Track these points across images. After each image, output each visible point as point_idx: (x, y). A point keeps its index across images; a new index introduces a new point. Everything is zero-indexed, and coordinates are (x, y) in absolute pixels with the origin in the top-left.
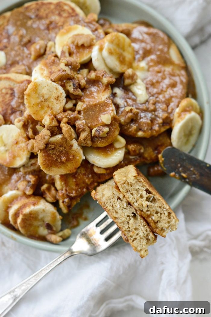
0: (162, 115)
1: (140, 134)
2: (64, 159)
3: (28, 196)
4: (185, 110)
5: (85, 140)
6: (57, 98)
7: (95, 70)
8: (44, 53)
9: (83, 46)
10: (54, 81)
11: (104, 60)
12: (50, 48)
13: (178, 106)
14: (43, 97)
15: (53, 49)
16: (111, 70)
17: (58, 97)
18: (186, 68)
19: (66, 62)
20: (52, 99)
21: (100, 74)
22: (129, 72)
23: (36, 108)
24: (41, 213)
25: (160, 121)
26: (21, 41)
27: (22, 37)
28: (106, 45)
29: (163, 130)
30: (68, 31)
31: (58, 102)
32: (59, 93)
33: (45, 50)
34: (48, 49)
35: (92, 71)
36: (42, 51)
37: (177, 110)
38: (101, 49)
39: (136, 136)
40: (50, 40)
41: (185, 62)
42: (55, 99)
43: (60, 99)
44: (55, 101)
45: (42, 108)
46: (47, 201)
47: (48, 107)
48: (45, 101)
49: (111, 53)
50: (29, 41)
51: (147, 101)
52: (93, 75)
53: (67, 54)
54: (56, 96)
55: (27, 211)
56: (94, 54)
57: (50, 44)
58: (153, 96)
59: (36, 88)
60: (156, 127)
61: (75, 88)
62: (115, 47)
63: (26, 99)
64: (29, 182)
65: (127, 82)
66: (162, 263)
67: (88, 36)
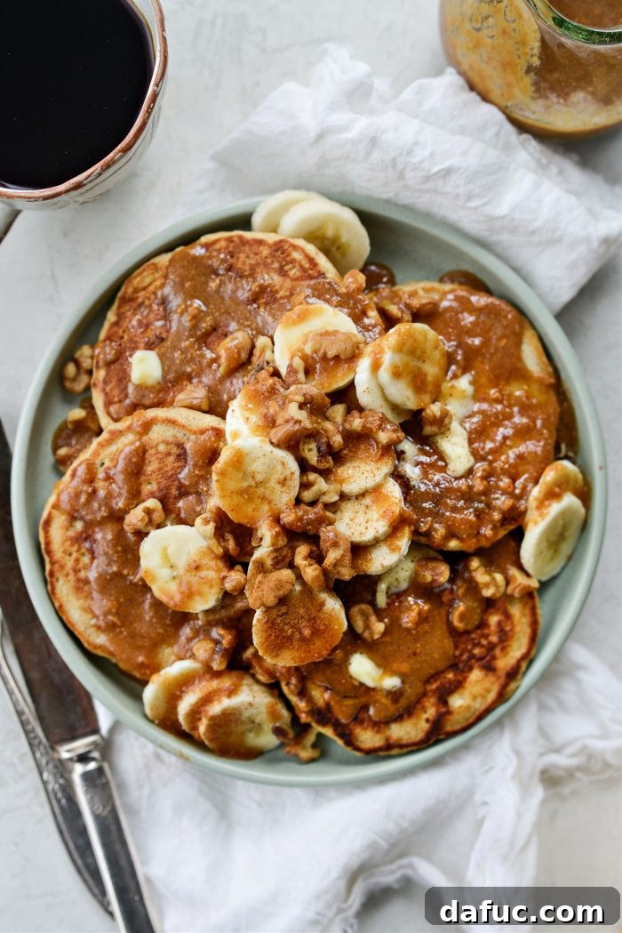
0: (502, 502)
1: (453, 544)
2: (307, 632)
3: (217, 675)
4: (552, 494)
5: (335, 565)
6: (283, 482)
7: (361, 410)
8: (249, 361)
9: (337, 358)
10: (278, 446)
11: (381, 389)
12: (263, 351)
13: (536, 482)
14: (253, 477)
15: (268, 355)
16: (395, 408)
17: (285, 479)
18: (558, 387)
19: (301, 399)
20: (273, 483)
21: (373, 422)
22: (435, 409)
23: (236, 500)
24: (246, 709)
25: (497, 516)
26: (195, 327)
27: (197, 318)
28: (388, 358)
29: (502, 533)
30: (302, 317)
31: (284, 489)
32: (287, 473)
33: (251, 354)
34: (257, 352)
35: (356, 413)
36: (244, 356)
37: (536, 492)
38: (376, 366)
39: (445, 549)
40: (260, 332)
41: (556, 373)
42: (279, 483)
43: (289, 483)
44: (278, 487)
45: (250, 499)
46: (258, 682)
47: (263, 498)
48: (257, 487)
49: (397, 374)
50: (214, 329)
51: (470, 472)
52: (357, 423)
53: (301, 376)
54: (282, 477)
55: (216, 708)
56: (362, 376)
57: (262, 341)
58: (483, 459)
59: (239, 460)
60: (487, 531)
61: (322, 455)
62: (406, 358)
63: (217, 481)
64: (217, 642)
65: (428, 430)
66: (485, 804)
67: (348, 336)
